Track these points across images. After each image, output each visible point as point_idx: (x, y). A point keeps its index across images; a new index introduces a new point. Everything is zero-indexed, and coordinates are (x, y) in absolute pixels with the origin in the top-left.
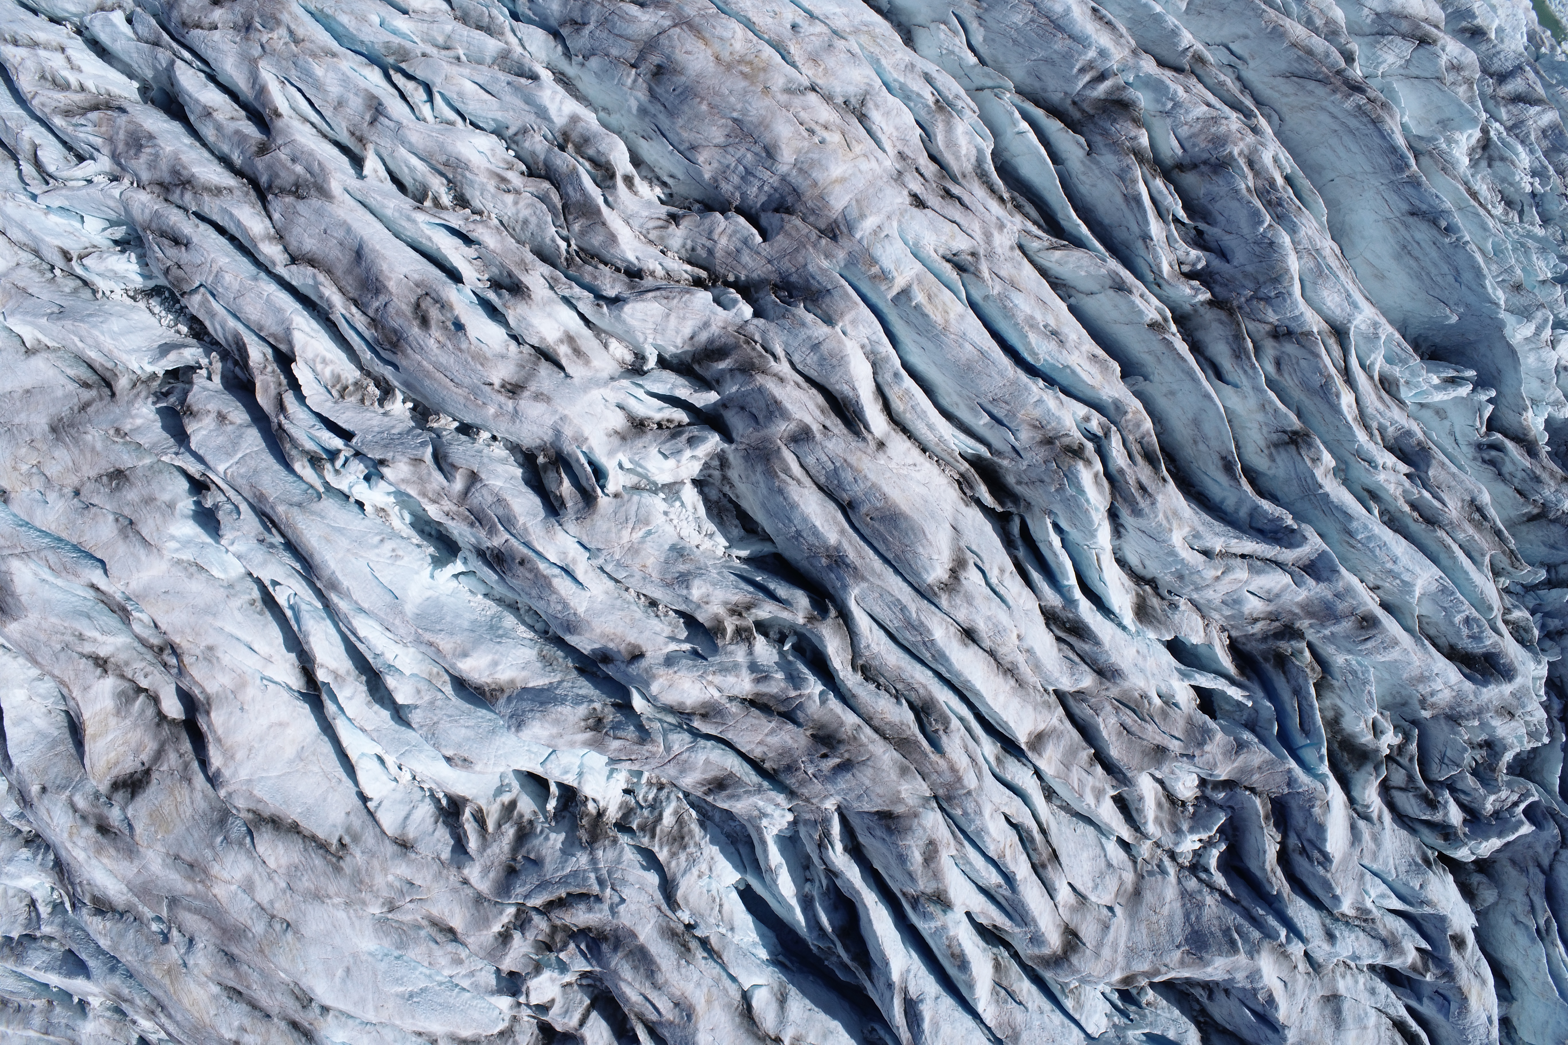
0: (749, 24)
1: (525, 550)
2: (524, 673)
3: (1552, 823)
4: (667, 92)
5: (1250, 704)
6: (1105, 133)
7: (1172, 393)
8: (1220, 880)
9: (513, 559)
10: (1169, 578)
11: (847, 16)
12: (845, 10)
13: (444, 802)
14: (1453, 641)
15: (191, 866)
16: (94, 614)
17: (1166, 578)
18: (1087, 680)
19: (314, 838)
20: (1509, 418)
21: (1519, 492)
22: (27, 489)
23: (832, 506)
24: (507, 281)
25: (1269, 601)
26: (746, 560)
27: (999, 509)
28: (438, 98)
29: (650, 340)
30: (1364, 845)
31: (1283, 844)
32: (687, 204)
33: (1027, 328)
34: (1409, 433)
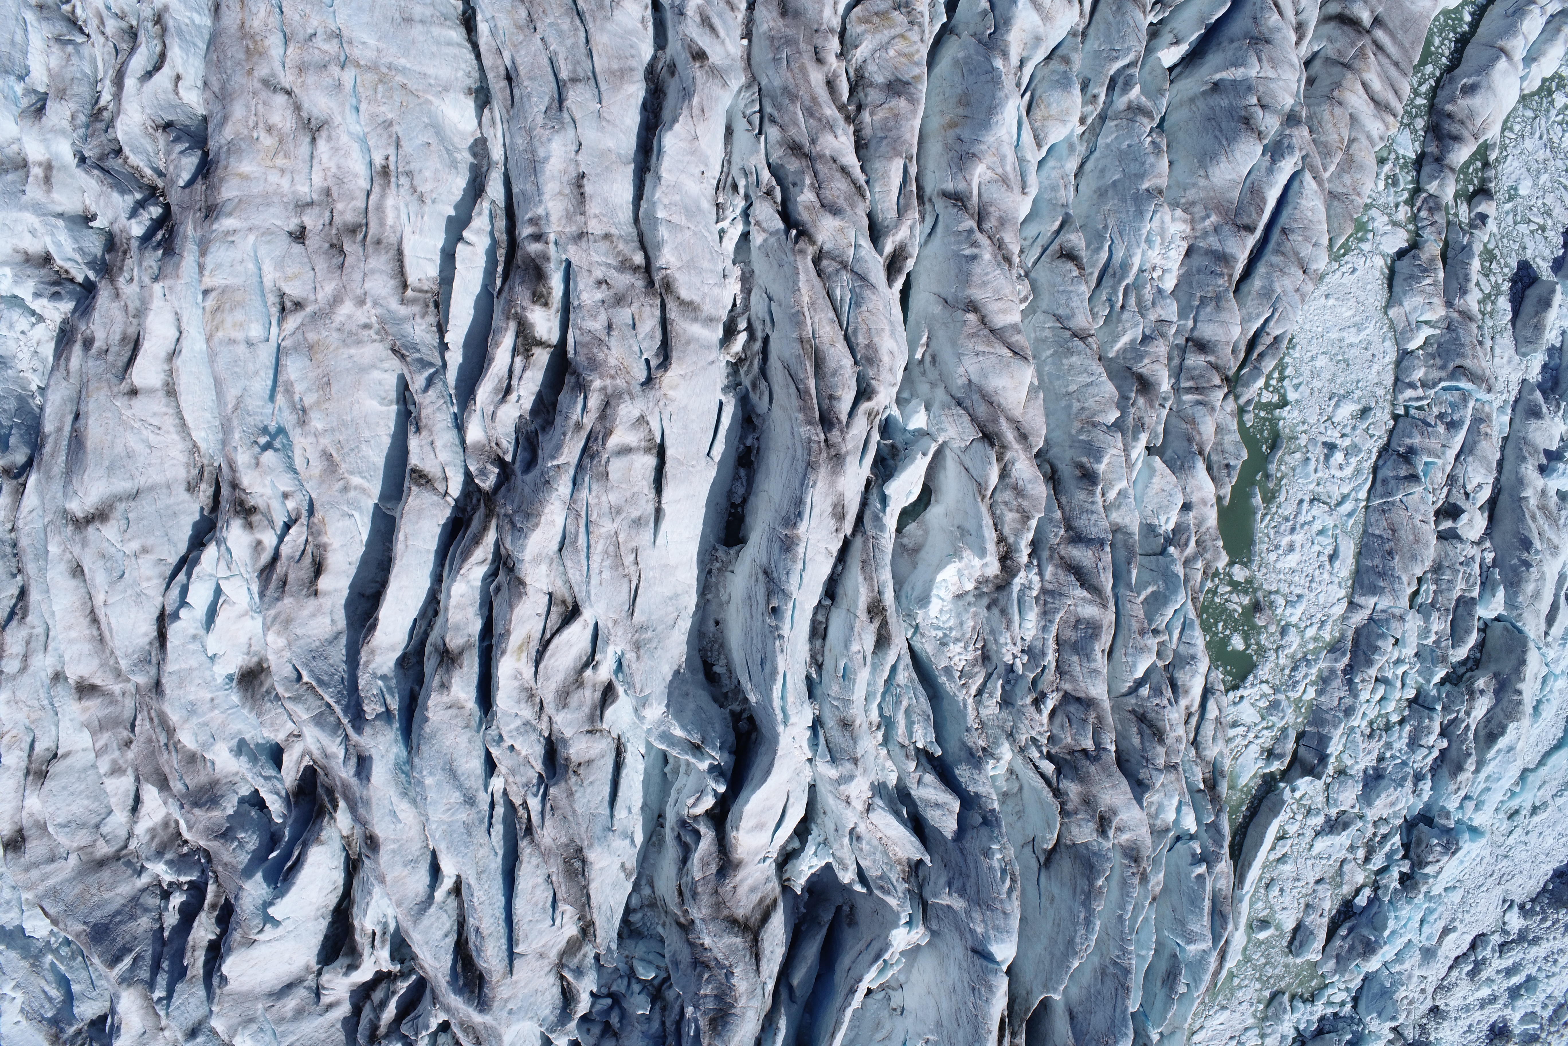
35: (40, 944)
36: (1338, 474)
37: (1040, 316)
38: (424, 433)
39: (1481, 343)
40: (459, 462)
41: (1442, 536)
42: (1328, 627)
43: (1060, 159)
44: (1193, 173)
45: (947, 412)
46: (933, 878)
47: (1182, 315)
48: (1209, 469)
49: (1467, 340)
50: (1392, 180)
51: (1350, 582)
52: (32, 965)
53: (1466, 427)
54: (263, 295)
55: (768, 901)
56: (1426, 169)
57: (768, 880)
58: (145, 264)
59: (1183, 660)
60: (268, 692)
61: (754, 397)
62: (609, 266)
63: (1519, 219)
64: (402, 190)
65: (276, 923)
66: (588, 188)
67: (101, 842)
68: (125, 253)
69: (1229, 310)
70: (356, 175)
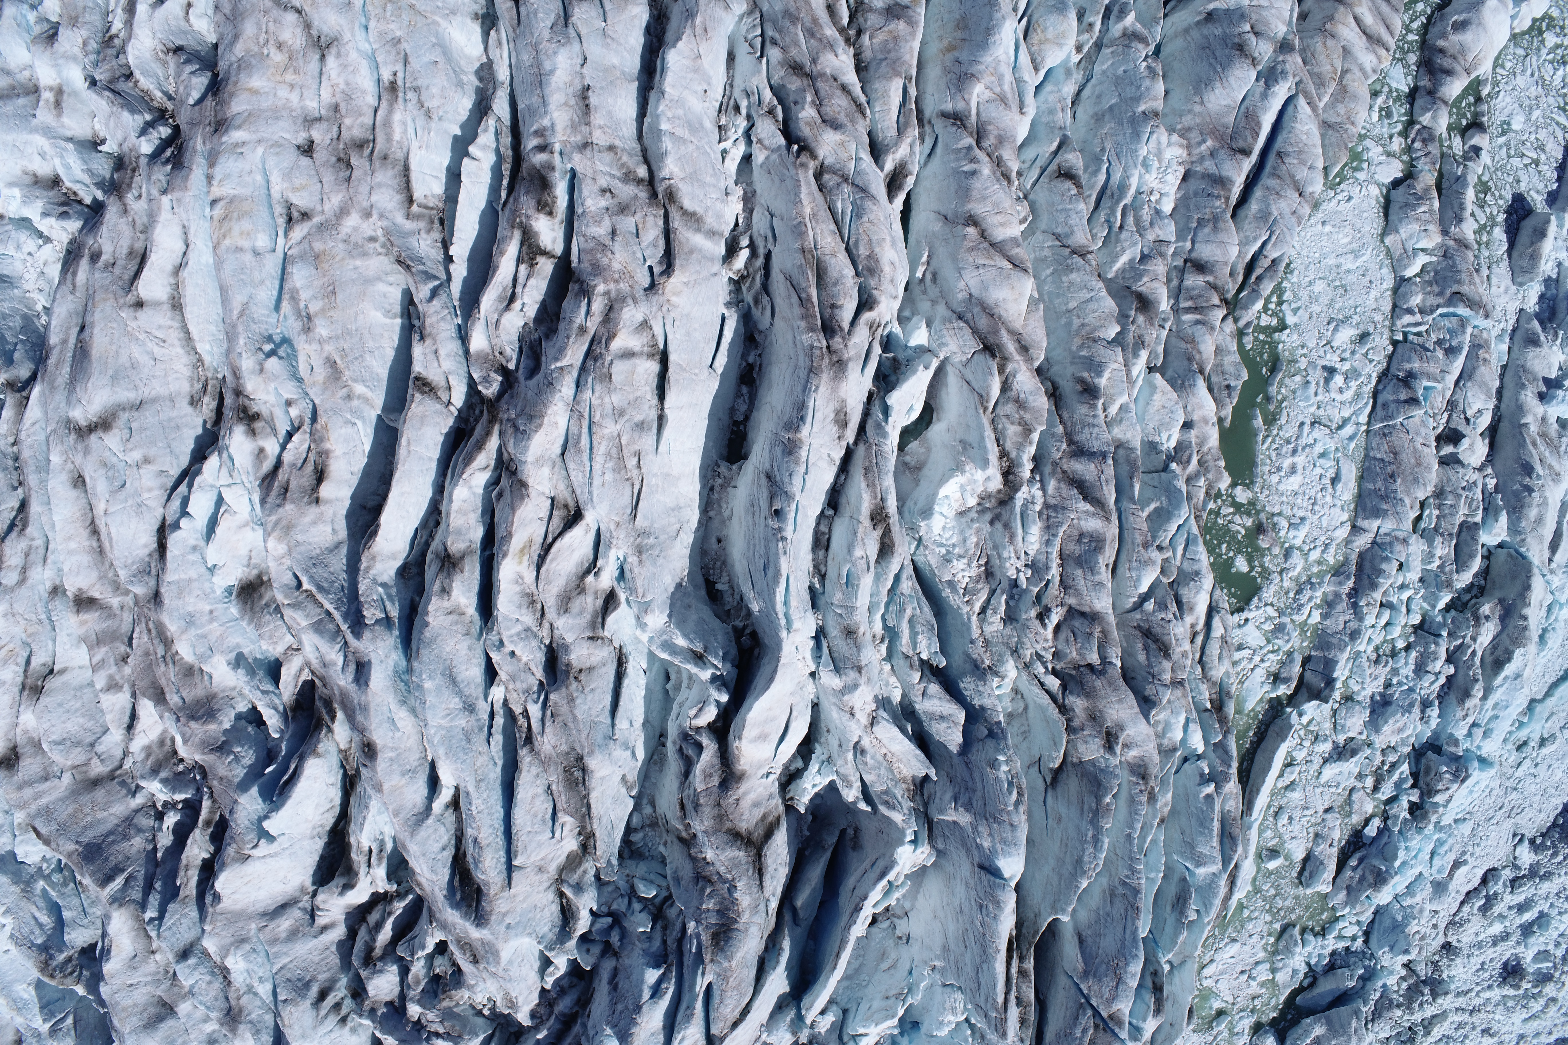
35: (32, 870)
36: (1339, 397)
37: (1039, 236)
38: (428, 342)
39: (1477, 271)
40: (463, 370)
41: (1444, 462)
42: (1332, 550)
43: (1057, 84)
44: (1188, 100)
45: (948, 326)
46: (938, 794)
47: (1180, 237)
48: (1210, 389)
49: (1463, 266)
50: (1386, 112)
51: (1352, 506)
52: (24, 891)
53: (1464, 353)
54: (271, 207)
55: (771, 818)
56: (1419, 102)
57: (771, 797)
58: (154, 178)
59: (1187, 577)
60: (267, 605)
61: (756, 313)
62: (614, 176)
63: (1512, 152)
64: (409, 104)
65: (271, 839)
66: (593, 100)
67: (95, 761)
68: (134, 171)
69: (1226, 230)
70: (364, 92)
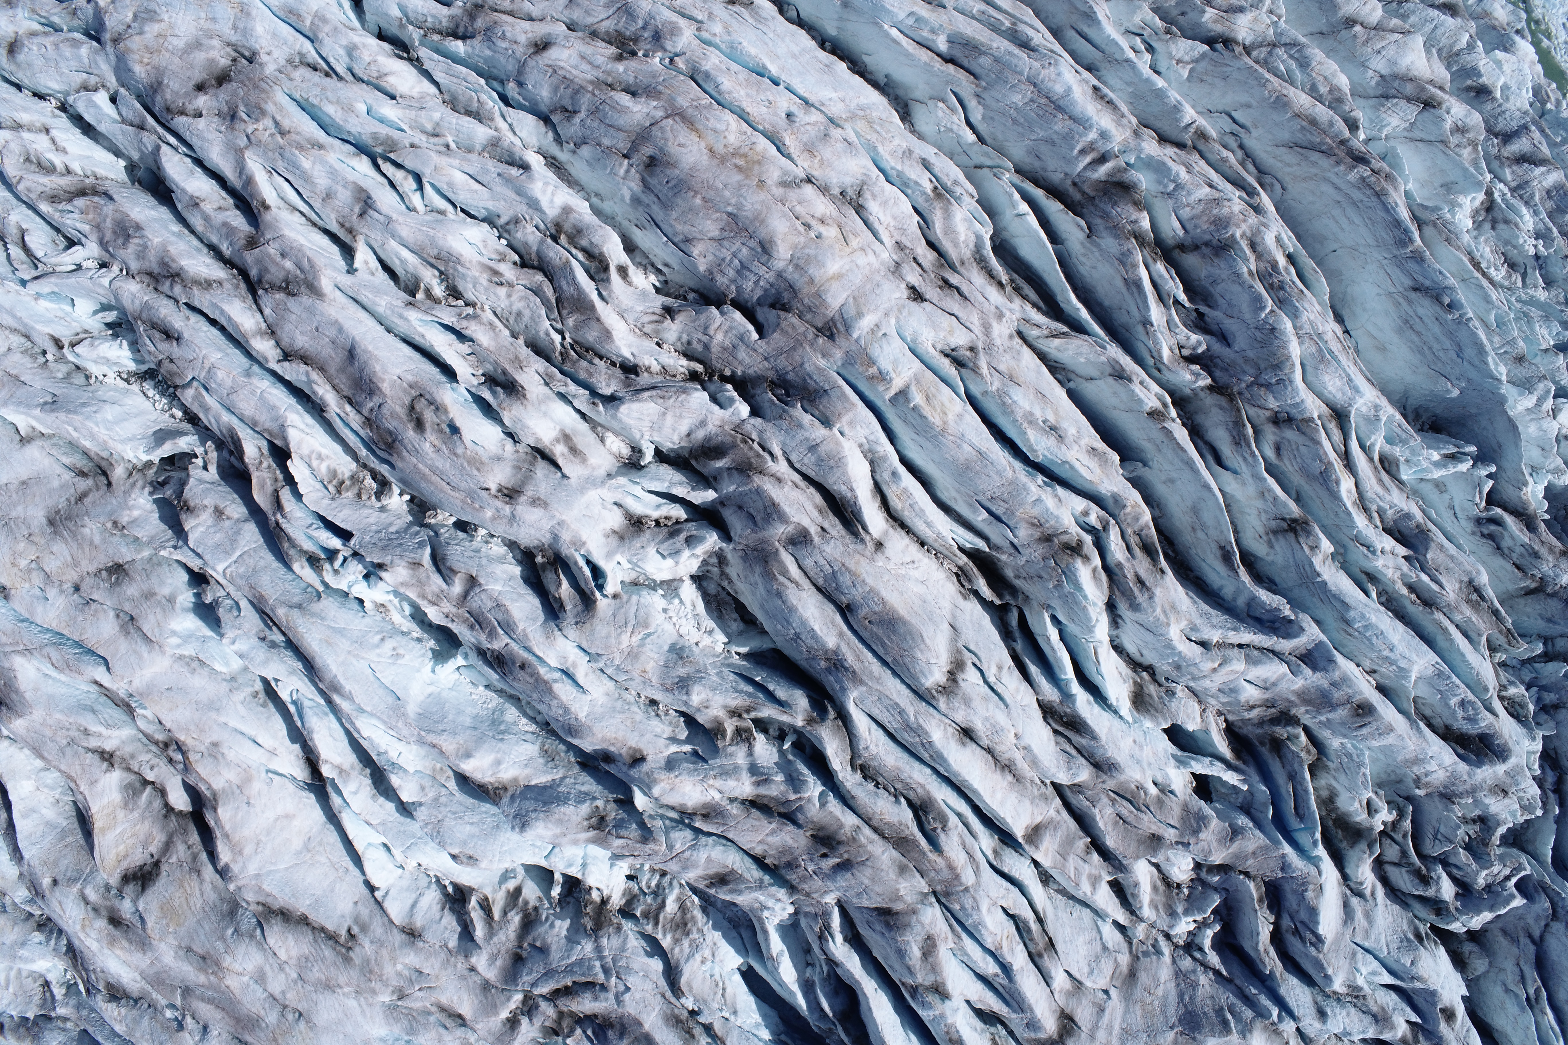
0: (743, 116)
1: (525, 655)
2: (527, 771)
3: (1543, 896)
4: (660, 183)
5: (1245, 788)
6: (1106, 216)
7: (1171, 481)
8: (1214, 959)
9: (514, 663)
10: (1165, 668)
11: (843, 101)
12: (841, 94)
13: (450, 889)
14: (1449, 721)
15: (203, 958)
16: (98, 707)
17: (1163, 667)
18: (1084, 774)
19: (323, 930)
20: (1508, 492)
21: (1518, 567)
22: (27, 585)
23: (830, 609)
24: (501, 378)
25: (1266, 689)
26: (745, 656)
27: (998, 602)
28: (428, 188)
29: (647, 437)
30: (1356, 923)
31: (1276, 925)
32: (682, 291)
33: (1025, 425)
34: (1408, 516)
